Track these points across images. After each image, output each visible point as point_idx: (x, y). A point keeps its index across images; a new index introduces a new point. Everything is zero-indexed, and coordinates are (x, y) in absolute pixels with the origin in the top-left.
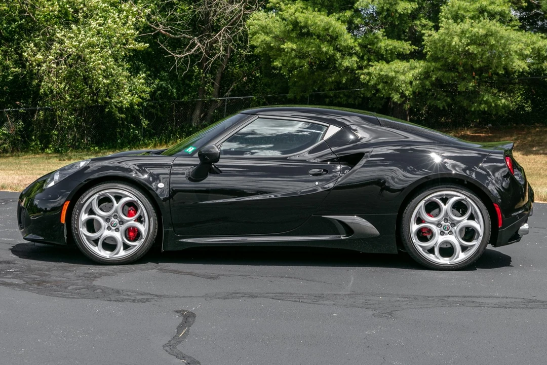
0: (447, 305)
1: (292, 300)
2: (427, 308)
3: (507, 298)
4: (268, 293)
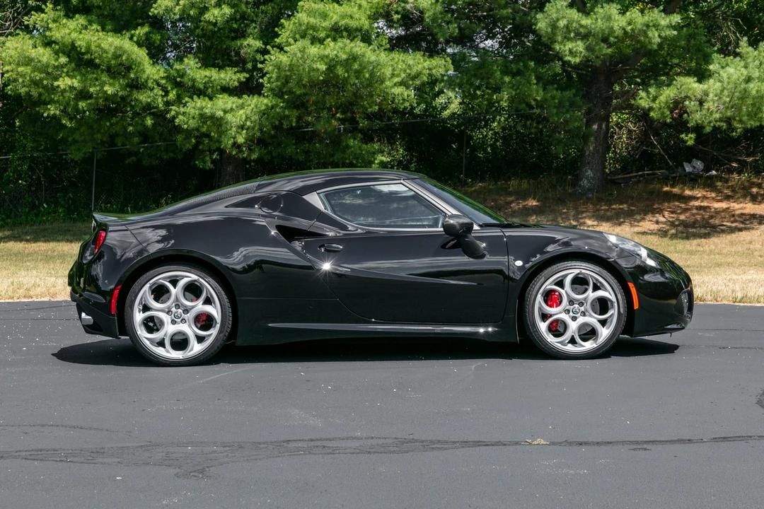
0: (286, 454)
1: (55, 459)
2: (256, 459)
3: (372, 438)
4: (20, 451)
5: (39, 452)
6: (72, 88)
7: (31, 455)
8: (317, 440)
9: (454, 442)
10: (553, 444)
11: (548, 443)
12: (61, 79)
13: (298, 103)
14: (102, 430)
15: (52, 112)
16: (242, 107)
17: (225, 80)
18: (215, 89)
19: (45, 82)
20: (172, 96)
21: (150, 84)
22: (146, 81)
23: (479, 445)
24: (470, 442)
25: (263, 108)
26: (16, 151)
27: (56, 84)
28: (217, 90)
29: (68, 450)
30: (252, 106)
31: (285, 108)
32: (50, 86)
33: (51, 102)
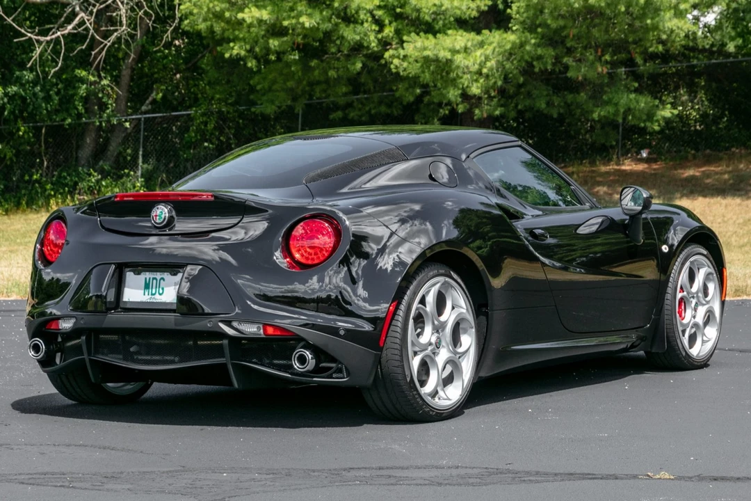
1: (56, 484)
4: (21, 474)
5: (43, 476)
6: (260, 21)
7: (30, 479)
8: (387, 468)
9: (556, 475)
10: (680, 478)
11: (672, 477)
12: (247, 10)
13: (554, 39)
14: (135, 452)
15: (235, 52)
16: (481, 45)
17: (459, 9)
18: (447, 22)
19: (227, 14)
20: (389, 31)
21: (362, 16)
22: (357, 12)
23: (584, 479)
24: (576, 474)
25: (508, 46)
26: (200, 105)
27: (240, 16)
28: (450, 22)
29: (78, 474)
30: (495, 45)
31: (539, 46)
32: (233, 18)
33: (235, 40)
